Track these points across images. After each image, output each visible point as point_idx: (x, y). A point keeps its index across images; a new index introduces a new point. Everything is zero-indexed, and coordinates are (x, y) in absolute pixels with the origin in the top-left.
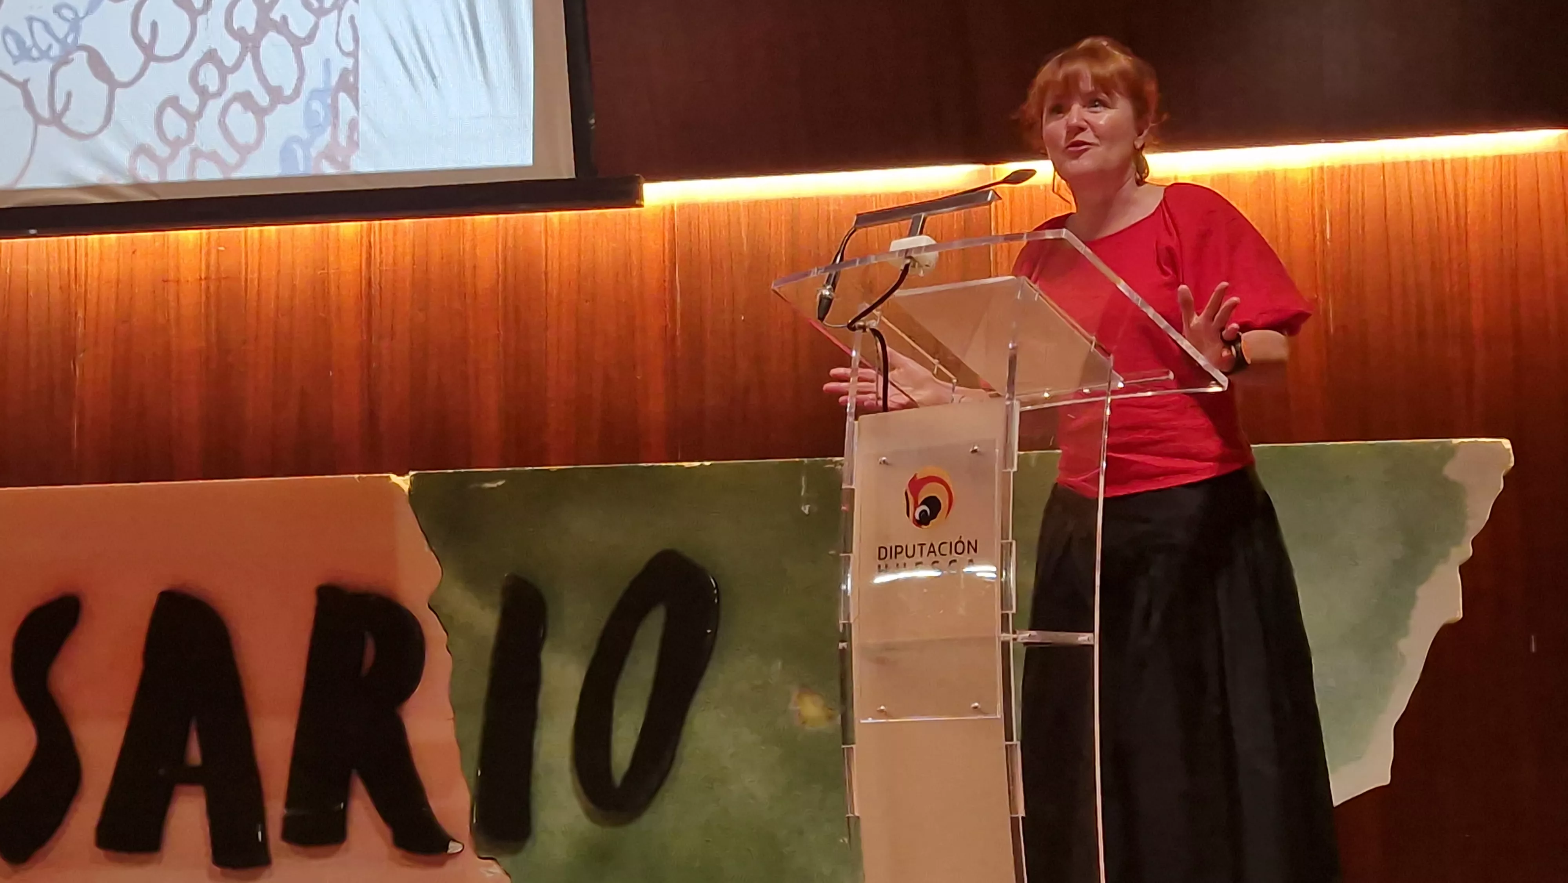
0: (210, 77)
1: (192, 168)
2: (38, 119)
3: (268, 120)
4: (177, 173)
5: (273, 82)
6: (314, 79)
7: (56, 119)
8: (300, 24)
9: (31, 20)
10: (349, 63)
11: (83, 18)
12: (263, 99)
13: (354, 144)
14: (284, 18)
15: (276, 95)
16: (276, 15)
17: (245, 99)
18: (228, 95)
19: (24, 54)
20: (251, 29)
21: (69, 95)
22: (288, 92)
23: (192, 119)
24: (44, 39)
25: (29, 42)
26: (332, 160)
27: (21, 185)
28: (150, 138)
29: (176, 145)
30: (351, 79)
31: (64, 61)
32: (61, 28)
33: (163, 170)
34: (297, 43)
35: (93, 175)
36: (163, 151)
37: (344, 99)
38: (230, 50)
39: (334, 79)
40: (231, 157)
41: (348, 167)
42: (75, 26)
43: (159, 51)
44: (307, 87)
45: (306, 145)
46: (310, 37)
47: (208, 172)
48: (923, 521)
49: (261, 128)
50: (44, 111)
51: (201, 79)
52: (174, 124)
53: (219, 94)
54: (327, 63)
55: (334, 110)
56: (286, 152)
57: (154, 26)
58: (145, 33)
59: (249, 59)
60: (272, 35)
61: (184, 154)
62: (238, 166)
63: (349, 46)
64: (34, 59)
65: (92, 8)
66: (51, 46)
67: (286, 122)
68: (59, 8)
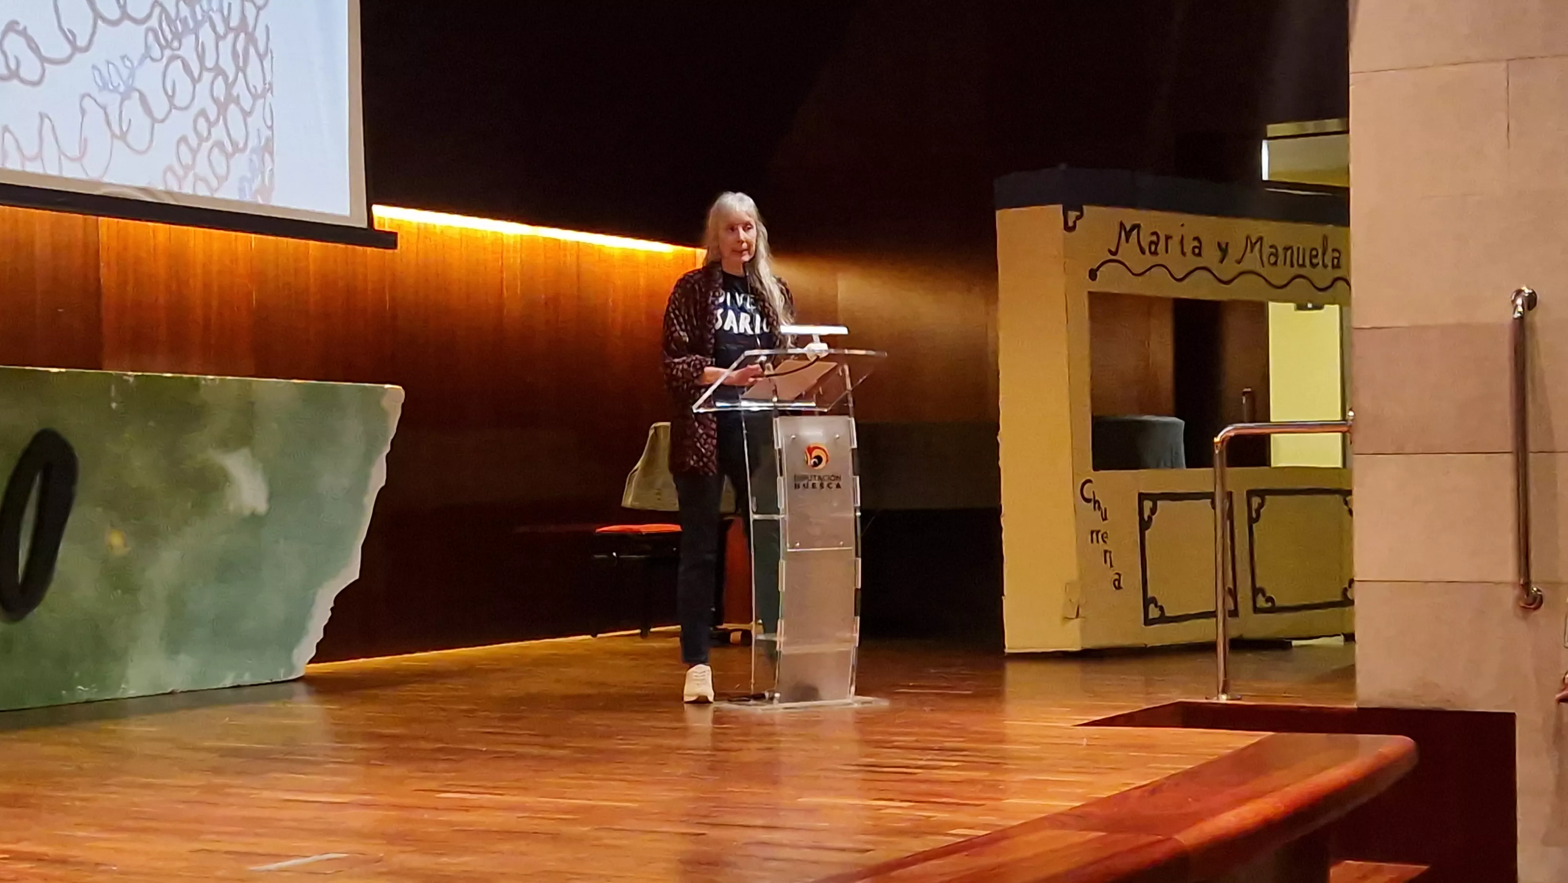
0: (203, 127)
1: (195, 186)
2: (113, 135)
3: (232, 162)
4: (187, 188)
5: (234, 137)
6: (254, 141)
7: (123, 136)
9: (108, 63)
10: (270, 133)
12: (229, 148)
13: (274, 186)
14: (239, 97)
15: (238, 147)
16: (234, 93)
17: (220, 145)
18: (211, 141)
20: (222, 100)
21: (130, 121)
22: (241, 145)
23: (194, 152)
24: (115, 78)
25: (107, 78)
26: (263, 197)
27: (105, 180)
28: (173, 161)
29: (187, 169)
30: (271, 144)
31: (125, 97)
32: (124, 74)
33: (182, 186)
34: (246, 114)
36: (180, 172)
37: (267, 156)
38: (212, 110)
39: (263, 142)
40: (214, 183)
41: (268, 199)
42: (132, 72)
43: (177, 102)
44: (251, 143)
45: (249, 182)
46: (250, 112)
47: (202, 191)
49: (230, 167)
50: (116, 129)
51: (199, 127)
52: (186, 156)
53: (207, 139)
54: (259, 131)
55: (263, 163)
56: (241, 185)
57: (172, 84)
58: (169, 87)
59: (221, 118)
60: (232, 105)
61: (191, 178)
62: (217, 189)
63: (269, 123)
64: (110, 92)
65: (141, 62)
66: (119, 84)
67: (241, 164)
68: (123, 58)
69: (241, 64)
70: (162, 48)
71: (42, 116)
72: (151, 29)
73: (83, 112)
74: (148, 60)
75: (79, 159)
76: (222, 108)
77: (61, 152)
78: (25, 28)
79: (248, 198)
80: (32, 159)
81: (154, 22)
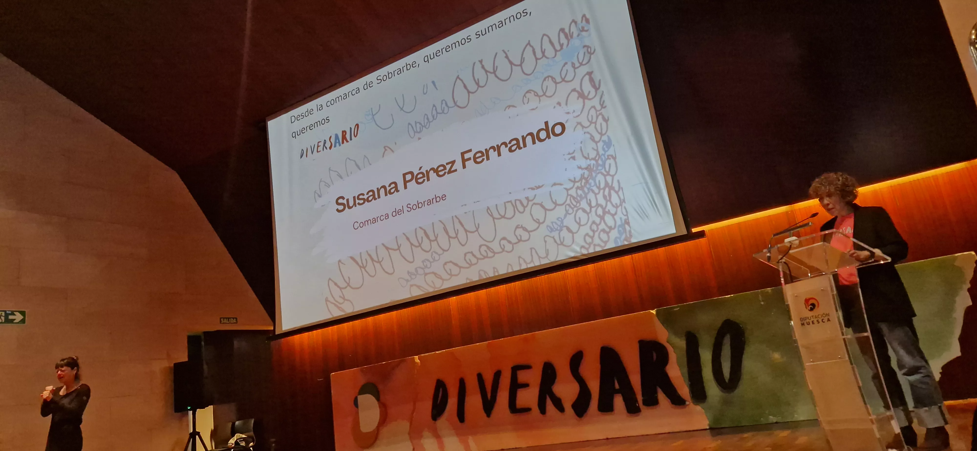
0: (594, 227)
1: (594, 249)
2: (558, 244)
3: (610, 234)
4: (591, 250)
5: (609, 225)
6: (619, 223)
7: (562, 244)
8: (613, 211)
9: (552, 223)
10: (626, 217)
11: (563, 220)
12: (608, 230)
13: (631, 236)
14: (609, 210)
15: (611, 228)
16: (607, 210)
17: (603, 231)
18: (599, 230)
19: (552, 230)
20: (601, 214)
21: (564, 237)
22: (613, 227)
23: (592, 238)
24: (556, 226)
25: (553, 227)
26: (627, 241)
27: (557, 260)
28: (583, 244)
29: (590, 244)
30: (627, 221)
31: (561, 230)
32: (559, 223)
33: (588, 251)
34: (613, 215)
35: (573, 255)
36: (587, 246)
37: (627, 226)
38: (598, 220)
39: (623, 221)
40: (603, 244)
41: (630, 241)
42: (562, 222)
43: (582, 223)
44: (617, 225)
45: (620, 238)
46: (616, 213)
47: (598, 249)
48: (812, 309)
49: (609, 237)
50: (559, 242)
51: (592, 228)
52: (589, 240)
53: (597, 231)
54: (621, 218)
55: (625, 229)
56: (615, 241)
57: (580, 218)
58: (578, 220)
59: (602, 221)
60: (607, 215)
61: (592, 246)
62: (605, 246)
63: (625, 213)
64: (555, 231)
65: (565, 216)
66: (558, 227)
67: (614, 234)
68: (558, 219)
69: (608, 198)
70: (573, 209)
71: (531, 249)
72: (569, 205)
73: (546, 242)
74: (568, 215)
75: (547, 257)
76: (602, 218)
77: (539, 257)
78: (522, 226)
79: (620, 244)
80: (530, 263)
81: (568, 202)
